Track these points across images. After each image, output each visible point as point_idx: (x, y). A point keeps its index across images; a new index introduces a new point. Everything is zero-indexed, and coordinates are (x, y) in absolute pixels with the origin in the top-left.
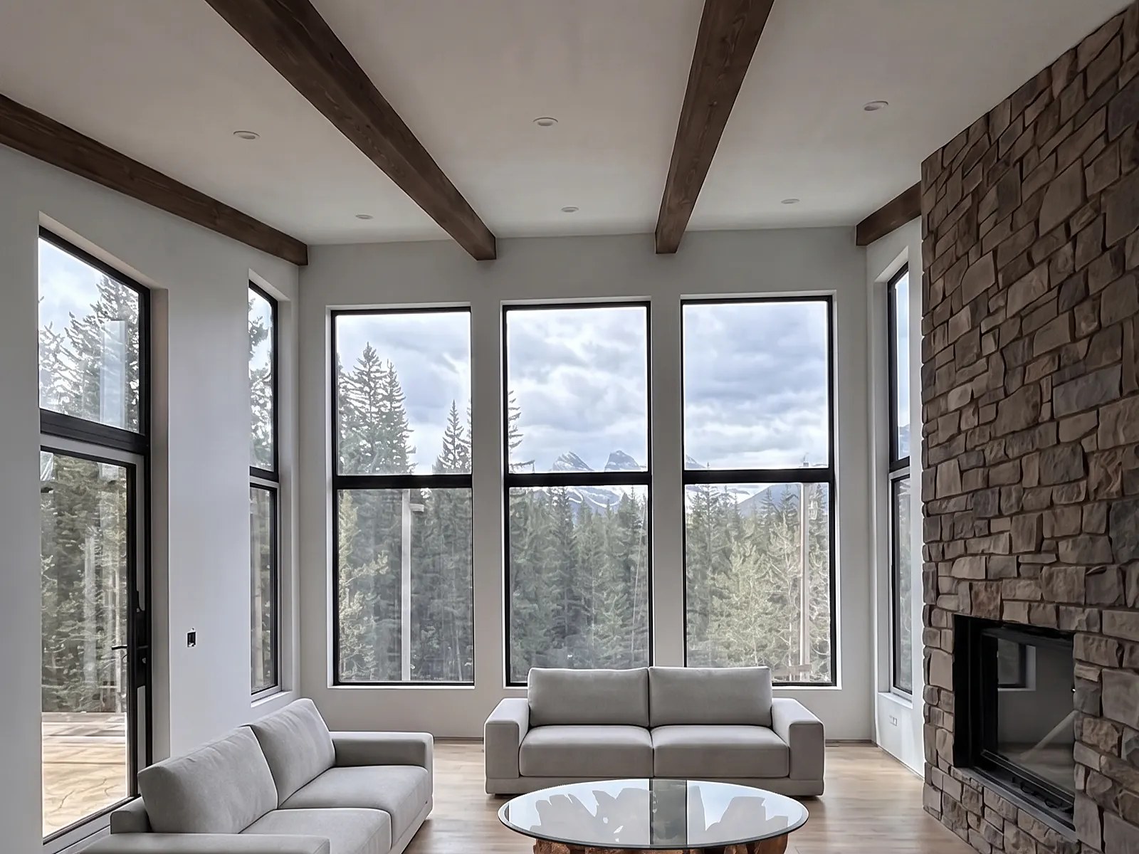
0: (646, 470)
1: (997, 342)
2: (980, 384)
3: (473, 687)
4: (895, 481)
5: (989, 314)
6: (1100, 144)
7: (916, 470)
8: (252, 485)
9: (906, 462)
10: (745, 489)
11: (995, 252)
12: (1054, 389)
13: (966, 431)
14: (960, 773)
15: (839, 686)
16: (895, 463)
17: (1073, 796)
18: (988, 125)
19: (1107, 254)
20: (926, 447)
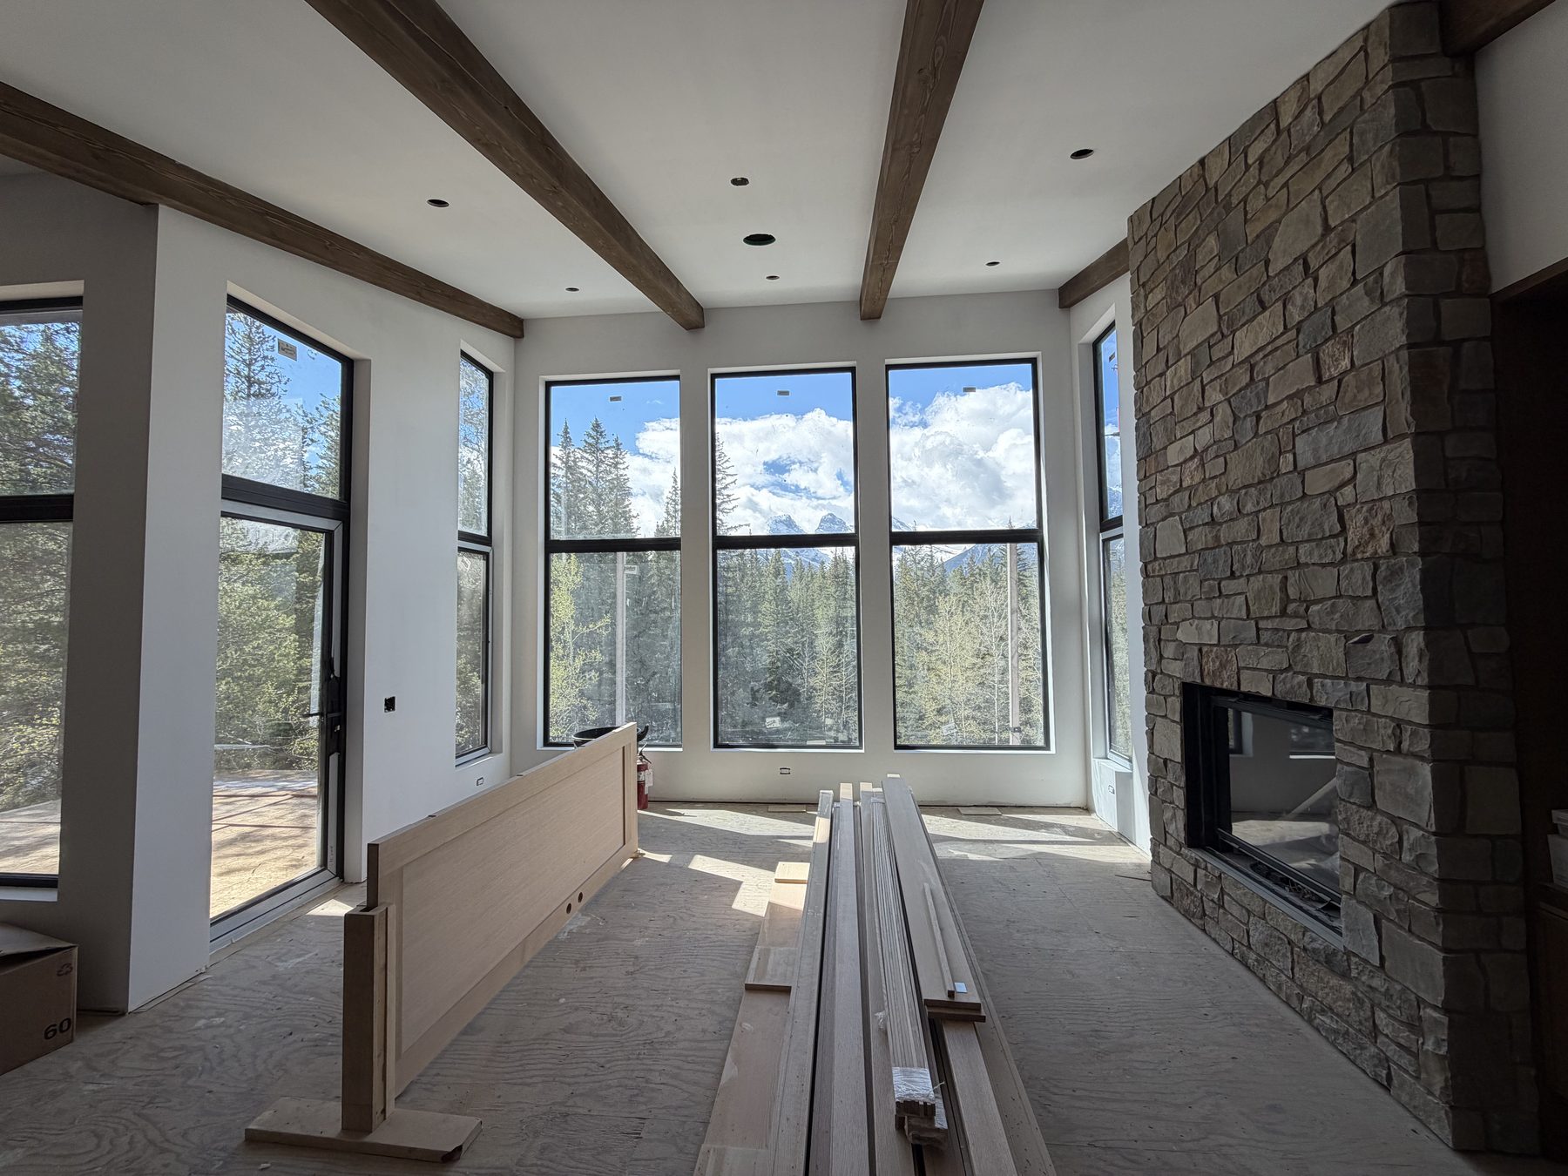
0: (853, 531)
1: (1224, 391)
2: (1205, 437)
3: (681, 750)
4: (1106, 541)
5: (1212, 363)
6: (1345, 168)
7: (1132, 528)
8: (461, 549)
9: (1118, 522)
10: (949, 550)
11: (1216, 297)
12: (1297, 439)
13: (1190, 487)
14: (1194, 854)
15: (1053, 750)
16: (1107, 524)
17: (1340, 896)
18: (1203, 169)
19: (1360, 287)
20: (1144, 506)
